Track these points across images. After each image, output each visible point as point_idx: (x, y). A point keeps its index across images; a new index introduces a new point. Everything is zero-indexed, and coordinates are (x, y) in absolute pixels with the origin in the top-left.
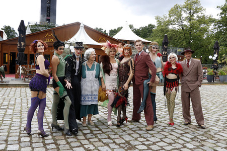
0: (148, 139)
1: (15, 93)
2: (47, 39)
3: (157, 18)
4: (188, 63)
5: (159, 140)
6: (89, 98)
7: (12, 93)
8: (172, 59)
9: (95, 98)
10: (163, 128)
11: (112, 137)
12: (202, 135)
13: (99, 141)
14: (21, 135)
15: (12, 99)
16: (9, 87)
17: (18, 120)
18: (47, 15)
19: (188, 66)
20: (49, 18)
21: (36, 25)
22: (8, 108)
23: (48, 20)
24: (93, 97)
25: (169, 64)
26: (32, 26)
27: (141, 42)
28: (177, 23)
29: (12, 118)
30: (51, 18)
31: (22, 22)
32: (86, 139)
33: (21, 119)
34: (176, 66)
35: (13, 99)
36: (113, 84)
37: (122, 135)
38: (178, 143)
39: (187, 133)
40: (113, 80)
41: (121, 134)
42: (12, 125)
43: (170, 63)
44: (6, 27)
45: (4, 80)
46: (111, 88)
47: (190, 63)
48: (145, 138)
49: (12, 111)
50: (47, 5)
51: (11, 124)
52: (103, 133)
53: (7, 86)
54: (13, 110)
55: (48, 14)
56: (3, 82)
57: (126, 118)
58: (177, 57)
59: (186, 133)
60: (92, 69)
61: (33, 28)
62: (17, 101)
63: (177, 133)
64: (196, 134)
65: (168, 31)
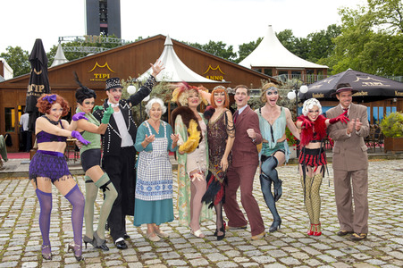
0: (254, 258)
1: (25, 190)
2: (96, 75)
3: (343, 11)
5: (274, 260)
7: (20, 190)
10: (292, 240)
11: (188, 256)
12: (365, 252)
13: (162, 263)
14: (23, 259)
15: (18, 200)
16: (16, 178)
17: (22, 236)
20: (104, 25)
21: (77, 43)
22: (6, 216)
23: (104, 30)
26: (69, 45)
28: (389, 20)
29: (11, 234)
30: (110, 26)
32: (140, 260)
33: (29, 233)
35: (20, 200)
36: (202, 159)
37: (208, 253)
38: (307, 265)
39: (337, 248)
41: (206, 251)
42: (10, 244)
44: (11, 50)
45: (5, 164)
46: (199, 168)
48: (248, 257)
49: (14, 221)
51: (8, 242)
52: (175, 250)
53: (11, 175)
54: (17, 220)
55: (103, 17)
56: (4, 169)
59: (333, 248)
60: (162, 135)
61: (71, 49)
62: (27, 203)
63: (316, 249)
64: (353, 251)
65: (367, 40)
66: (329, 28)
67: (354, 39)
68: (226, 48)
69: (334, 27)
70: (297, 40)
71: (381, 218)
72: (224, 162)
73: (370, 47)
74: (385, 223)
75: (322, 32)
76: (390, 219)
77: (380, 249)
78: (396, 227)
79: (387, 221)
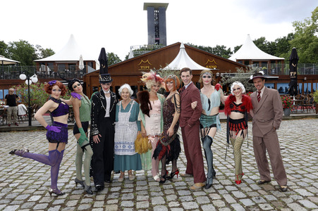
2: (142, 67)
3: (296, 25)
4: (259, 95)
5: (197, 207)
6: (124, 147)
8: (237, 91)
9: (130, 147)
10: (221, 187)
11: (139, 197)
13: (117, 203)
18: (156, 36)
19: (259, 98)
20: (158, 39)
23: (157, 41)
24: (127, 146)
25: (233, 98)
27: (189, 72)
30: (161, 39)
31: (103, 50)
34: (242, 101)
36: (157, 127)
37: (155, 196)
39: (250, 197)
40: (156, 122)
41: (153, 194)
43: (234, 96)
46: (153, 133)
47: (261, 95)
50: (155, 23)
52: (134, 191)
55: (157, 34)
57: (176, 171)
58: (243, 88)
59: (247, 197)
60: (127, 111)
63: (234, 197)
64: (262, 200)
65: (311, 41)
66: (289, 35)
67: (303, 41)
68: (227, 49)
69: (292, 34)
70: (269, 43)
71: (295, 168)
72: (171, 130)
73: (312, 46)
74: (297, 173)
75: (285, 37)
76: (302, 169)
77: (283, 200)
78: (304, 177)
79: (299, 172)
